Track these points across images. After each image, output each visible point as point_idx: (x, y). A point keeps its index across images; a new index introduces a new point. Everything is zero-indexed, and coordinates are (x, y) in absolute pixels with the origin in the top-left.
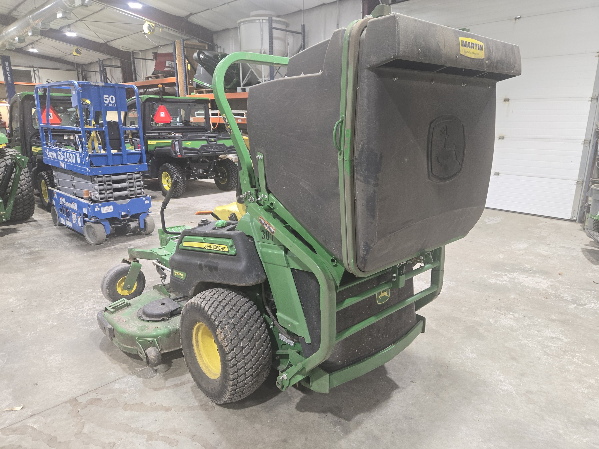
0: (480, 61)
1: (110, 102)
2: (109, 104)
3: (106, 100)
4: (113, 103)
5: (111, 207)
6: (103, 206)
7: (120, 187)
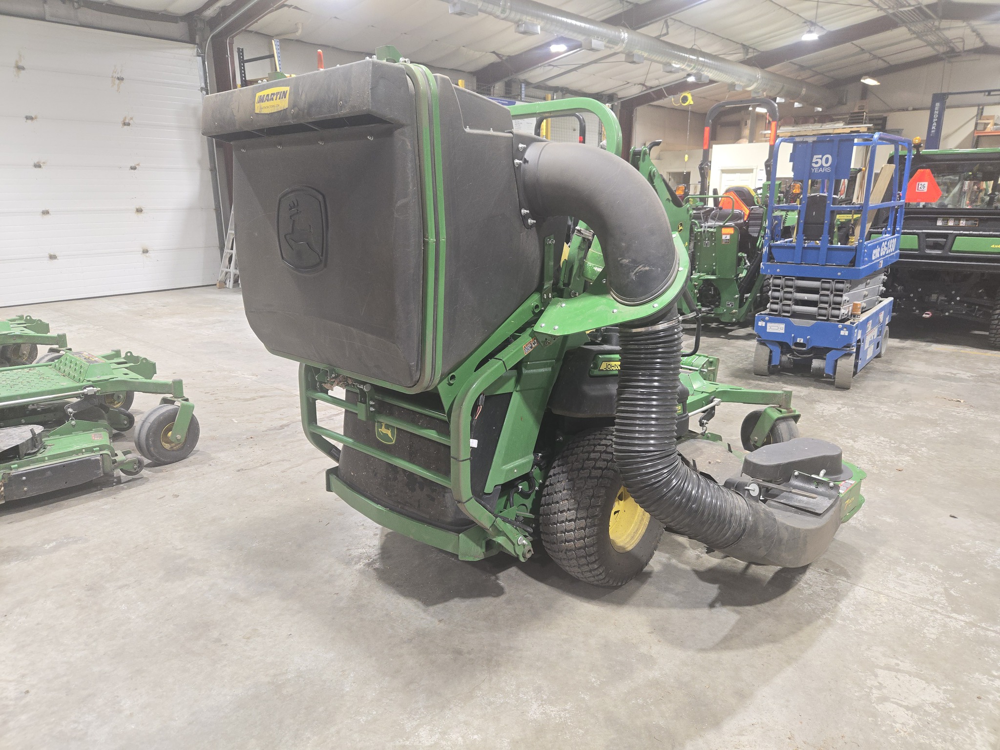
0: (283, 113)
1: (822, 166)
2: (819, 169)
3: (817, 163)
4: (827, 167)
5: (783, 326)
6: (771, 321)
7: (806, 298)
